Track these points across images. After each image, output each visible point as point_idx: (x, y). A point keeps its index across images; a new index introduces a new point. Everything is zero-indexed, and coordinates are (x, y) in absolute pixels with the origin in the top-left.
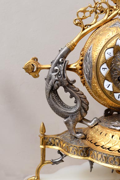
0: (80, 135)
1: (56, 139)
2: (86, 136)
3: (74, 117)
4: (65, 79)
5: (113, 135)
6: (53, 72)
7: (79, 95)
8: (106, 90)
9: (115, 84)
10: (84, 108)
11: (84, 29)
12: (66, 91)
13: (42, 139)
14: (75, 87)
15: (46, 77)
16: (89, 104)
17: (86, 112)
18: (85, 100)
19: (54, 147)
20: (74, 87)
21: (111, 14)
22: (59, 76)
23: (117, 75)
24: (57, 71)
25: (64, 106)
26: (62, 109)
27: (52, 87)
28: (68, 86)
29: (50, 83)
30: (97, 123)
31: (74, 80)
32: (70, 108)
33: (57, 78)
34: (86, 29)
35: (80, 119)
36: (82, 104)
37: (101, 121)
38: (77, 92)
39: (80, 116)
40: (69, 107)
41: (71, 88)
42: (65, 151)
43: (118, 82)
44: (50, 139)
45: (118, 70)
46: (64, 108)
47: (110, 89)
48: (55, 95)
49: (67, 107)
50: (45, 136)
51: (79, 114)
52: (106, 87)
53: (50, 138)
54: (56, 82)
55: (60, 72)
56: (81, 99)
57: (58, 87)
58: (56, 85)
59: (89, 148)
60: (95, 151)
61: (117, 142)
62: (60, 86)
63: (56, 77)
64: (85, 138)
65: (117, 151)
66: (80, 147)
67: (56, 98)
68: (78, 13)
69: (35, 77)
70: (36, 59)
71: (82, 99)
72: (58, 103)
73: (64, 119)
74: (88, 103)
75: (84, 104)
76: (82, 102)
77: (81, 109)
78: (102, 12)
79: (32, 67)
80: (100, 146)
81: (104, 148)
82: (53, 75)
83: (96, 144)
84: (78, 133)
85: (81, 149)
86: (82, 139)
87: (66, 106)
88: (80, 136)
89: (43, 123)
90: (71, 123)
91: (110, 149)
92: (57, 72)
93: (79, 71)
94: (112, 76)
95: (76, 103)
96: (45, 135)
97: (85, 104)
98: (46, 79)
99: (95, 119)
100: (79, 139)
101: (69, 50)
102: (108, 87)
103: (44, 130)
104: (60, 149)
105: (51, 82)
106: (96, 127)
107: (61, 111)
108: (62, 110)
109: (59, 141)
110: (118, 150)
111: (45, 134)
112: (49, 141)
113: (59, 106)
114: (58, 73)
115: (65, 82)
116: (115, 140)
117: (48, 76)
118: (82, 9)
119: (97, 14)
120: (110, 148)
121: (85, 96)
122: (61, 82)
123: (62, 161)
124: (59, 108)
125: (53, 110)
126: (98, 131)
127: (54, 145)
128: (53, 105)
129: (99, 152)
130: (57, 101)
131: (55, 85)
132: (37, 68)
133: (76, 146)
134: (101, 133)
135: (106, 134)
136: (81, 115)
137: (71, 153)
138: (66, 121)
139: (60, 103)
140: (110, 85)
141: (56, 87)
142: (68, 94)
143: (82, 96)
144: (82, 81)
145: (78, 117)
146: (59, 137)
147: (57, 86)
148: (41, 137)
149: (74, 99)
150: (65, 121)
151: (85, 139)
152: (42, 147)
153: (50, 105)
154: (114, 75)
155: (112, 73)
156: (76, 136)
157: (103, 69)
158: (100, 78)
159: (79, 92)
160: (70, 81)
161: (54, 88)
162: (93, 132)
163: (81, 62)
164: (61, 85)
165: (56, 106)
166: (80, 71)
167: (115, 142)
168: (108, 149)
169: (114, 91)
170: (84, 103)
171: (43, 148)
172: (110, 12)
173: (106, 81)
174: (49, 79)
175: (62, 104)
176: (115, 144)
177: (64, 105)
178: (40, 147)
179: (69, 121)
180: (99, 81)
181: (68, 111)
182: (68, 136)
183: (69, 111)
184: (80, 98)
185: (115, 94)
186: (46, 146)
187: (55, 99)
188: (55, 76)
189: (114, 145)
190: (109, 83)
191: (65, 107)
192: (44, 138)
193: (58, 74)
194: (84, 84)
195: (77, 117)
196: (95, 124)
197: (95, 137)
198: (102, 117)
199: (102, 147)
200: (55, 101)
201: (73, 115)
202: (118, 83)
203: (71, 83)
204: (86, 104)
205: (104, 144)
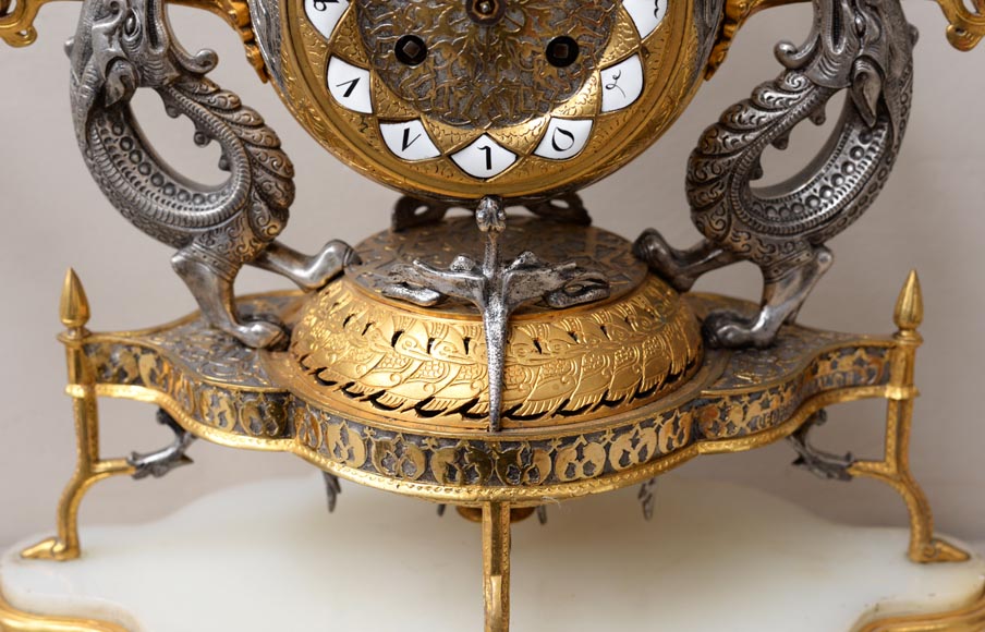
0: (257, 327)
1: (145, 350)
2: (287, 331)
3: (221, 239)
4: (160, 50)
5: (398, 328)
6: (99, 17)
7: (236, 129)
8: (338, 110)
9: (382, 75)
10: (266, 198)
12: (174, 109)
13: (77, 353)
14: (218, 91)
15: (68, 43)
16: (292, 174)
17: (281, 214)
18: (272, 153)
19: (135, 392)
20: (211, 89)
22: (129, 34)
23: (390, 32)
24: (116, 13)
25: (170, 185)
26: (158, 204)
27: (101, 93)
28: (177, 84)
29: (85, 74)
30: (338, 267)
31: (208, 56)
32: (196, 195)
33: (115, 49)
35: (248, 250)
36: (253, 175)
37: (362, 256)
38: (228, 116)
39: (248, 236)
40: (191, 193)
41: (193, 95)
42: (183, 409)
43: (398, 67)
44: (114, 351)
45: (395, 7)
46: (167, 199)
47: (360, 102)
48: (118, 130)
49: (182, 191)
50: (90, 340)
51: (245, 222)
52: (337, 93)
53: (114, 345)
54: (116, 65)
55: (131, 14)
56: (248, 153)
57: (130, 91)
58: (114, 85)
59: (287, 394)
60: (312, 408)
61: (416, 364)
62: (137, 85)
63: (110, 41)
64: (283, 342)
65: (413, 411)
66: (246, 388)
67: (126, 145)
69: (16, 40)
71: (251, 149)
72: (136, 173)
73: (175, 251)
74: (290, 168)
75: (262, 176)
76: (253, 163)
77: (249, 200)
80: (336, 387)
81: (353, 395)
82: (98, 30)
83: (321, 375)
84: (247, 319)
85: (250, 399)
86: (269, 349)
87: (179, 187)
88: (257, 333)
89: (74, 276)
90: (206, 270)
91: (378, 400)
92: (118, 18)
93: (231, 8)
94: (365, 38)
95: (227, 168)
96: (90, 334)
97: (271, 173)
98: (69, 50)
99: (331, 249)
100: (254, 349)
102: (347, 94)
103: (78, 306)
104: (166, 400)
105: (90, 67)
106: (335, 288)
107: (151, 213)
108: (154, 206)
109: (159, 360)
110: (416, 402)
111: (90, 326)
112: (111, 360)
113: (142, 189)
114: (123, 22)
115: (158, 64)
116: (407, 353)
117: (77, 38)
120: (382, 393)
121: (272, 135)
122: (141, 69)
123: (181, 458)
124: (140, 198)
125: (117, 207)
126: (337, 308)
127: (137, 381)
128: (111, 184)
129: (329, 415)
130: (128, 164)
131: (110, 82)
133: (225, 386)
134: (347, 320)
135: (368, 325)
136: (255, 230)
137: (207, 419)
138: (184, 263)
139: (144, 170)
140: (355, 82)
141: (118, 93)
142: (185, 125)
143: (256, 133)
144: (250, 60)
145: (238, 242)
146: (157, 342)
147: (121, 89)
148: (68, 345)
149: (214, 148)
150: (175, 260)
151: (285, 349)
152: (78, 391)
153: (97, 181)
154: (379, 32)
155: (366, 21)
156: (239, 336)
157: (320, 5)
158: (307, 47)
159: (235, 116)
160: (187, 60)
161: (111, 99)
162: (316, 314)
164: (143, 83)
165: (126, 186)
166: (237, 8)
167: (405, 368)
168: (373, 398)
169: (380, 115)
170: (264, 168)
171: (80, 400)
173: (337, 66)
174: (82, 50)
175: (157, 175)
176: (405, 375)
177: (167, 179)
178: (68, 390)
179: (195, 260)
180: (303, 63)
181: (187, 213)
182: (203, 338)
184: (244, 142)
185: (386, 129)
186: (100, 389)
187: (118, 151)
188: (106, 38)
189: (397, 378)
190: (354, 73)
191: (173, 194)
192: (86, 348)
193: (121, 26)
194: (264, 74)
195: (232, 239)
196: (329, 275)
197: (319, 340)
198: (383, 233)
199: (344, 389)
200: (120, 163)
201: (210, 233)
202: (397, 71)
203: (193, 68)
204: (275, 175)
205: (353, 373)
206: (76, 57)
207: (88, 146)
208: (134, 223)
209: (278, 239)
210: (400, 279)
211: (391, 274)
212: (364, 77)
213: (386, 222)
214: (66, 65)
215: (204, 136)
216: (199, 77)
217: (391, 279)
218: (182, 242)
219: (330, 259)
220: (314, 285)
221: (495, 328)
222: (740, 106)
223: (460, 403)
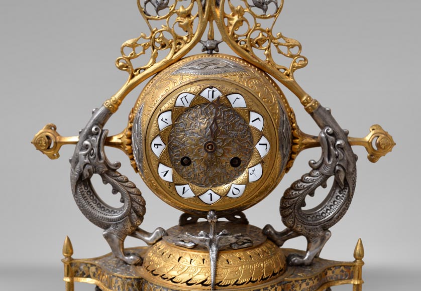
0: (132, 257)
1: (92, 265)
2: (142, 259)
3: (120, 226)
4: (102, 161)
5: (181, 256)
6: (81, 150)
7: (127, 188)
8: (162, 181)
9: (176, 170)
10: (136, 212)
11: (133, 76)
12: (105, 181)
13: (68, 266)
14: (121, 175)
15: (70, 158)
16: (145, 204)
17: (141, 218)
18: (138, 197)
19: (88, 280)
20: (119, 175)
21: (179, 50)
22: (91, 156)
23: (179, 155)
24: (87, 149)
25: (103, 207)
26: (99, 214)
27: (81, 175)
28: (107, 173)
29: (76, 169)
30: (160, 236)
31: (118, 163)
32: (112, 211)
33: (87, 161)
34: (137, 75)
35: (129, 230)
36: (132, 204)
37: (169, 233)
38: (124, 184)
39: (129, 225)
40: (110, 210)
41: (112, 177)
42: (105, 285)
43: (181, 167)
44: (81, 265)
45: (181, 147)
46: (102, 212)
47: (169, 178)
48: (86, 188)
49: (107, 209)
50: (73, 261)
51: (129, 220)
52: (161, 175)
53: (81, 263)
54: (87, 166)
55: (92, 149)
56: (130, 196)
57: (91, 175)
58: (86, 173)
59: (142, 279)
60: (151, 283)
61: (186, 268)
62: (94, 173)
63: (85, 158)
64: (140, 263)
65: (185, 284)
66: (128, 277)
67: (89, 193)
68: (122, 48)
69: (52, 157)
70: (53, 128)
71: (131, 195)
72: (92, 203)
73: (103, 230)
74: (144, 202)
75: (135, 204)
76: (132, 200)
77: (130, 213)
78: (163, 46)
79: (47, 140)
80: (159, 276)
81: (164, 279)
82: (81, 154)
83: (154, 272)
84: (128, 255)
85: (129, 281)
86: (136, 265)
87: (106, 208)
88: (131, 259)
89: (69, 239)
90: (115, 236)
91: (173, 280)
92: (88, 150)
93: (126, 148)
94: (171, 157)
95: (123, 201)
96: (73, 259)
97: (138, 203)
98: (70, 161)
99: (158, 230)
100: (130, 265)
101: (109, 113)
102: (165, 176)
103: (69, 249)
104: (98, 283)
105: (78, 166)
106: (159, 243)
107: (97, 216)
108: (98, 214)
109: (97, 269)
110: (186, 280)
111: (73, 257)
112: (80, 269)
113: (94, 208)
114: (90, 152)
115: (101, 166)
116: (183, 264)
117: (73, 157)
118: (129, 42)
119: (155, 50)
120: (174, 277)
121: (139, 191)
122: (95, 167)
124: (93, 211)
125: (84, 215)
126: (160, 250)
127: (89, 276)
128: (83, 206)
129: (156, 285)
130: (89, 200)
131: (84, 171)
132: (56, 143)
133: (120, 276)
134: (163, 254)
135: (170, 255)
136: (132, 223)
137: (114, 288)
138: (107, 234)
139: (95, 202)
140: (167, 172)
141: (87, 175)
142: (109, 187)
143: (133, 190)
144: (132, 165)
145: (126, 227)
146: (96, 262)
147: (88, 174)
148: (64, 263)
149: (119, 195)
150: (104, 233)
151: (141, 265)
152: (68, 280)
153: (78, 205)
154: (175, 155)
155: (171, 152)
156: (125, 260)
157: (156, 146)
158: (152, 160)
159: (126, 184)
160: (111, 165)
161: (84, 177)
162: (152, 252)
163: (128, 133)
164: (96, 172)
165: (88, 207)
166: (128, 148)
167: (183, 268)
168: (171, 279)
169: (175, 183)
170: (136, 202)
171: (68, 282)
172: (178, 46)
173: (161, 166)
174: (75, 161)
175: (99, 204)
176: (182, 271)
177: (102, 205)
178: (64, 279)
179: (111, 233)
180: (150, 165)
181: (109, 217)
182: (113, 261)
183: (111, 217)
184: (129, 193)
185: (177, 187)
186: (75, 279)
187: (86, 195)
188: (83, 157)
189: (180, 273)
190: (167, 169)
191: (104, 210)
192: (71, 264)
193: (89, 154)
194: (136, 170)
195: (124, 226)
196: (157, 239)
197: (153, 261)
198: (176, 226)
199: (161, 277)
200: (86, 199)
201: (117, 224)
202: (181, 168)
203: (113, 167)
204: (139, 204)
205: (165, 271)
206: (73, 163)
207: (75, 193)
208: (90, 220)
209: (140, 227)
210: (181, 239)
211: (178, 238)
212: (170, 170)
213: (177, 223)
214: (69, 166)
215: (115, 191)
216: (114, 170)
217: (178, 239)
218: (106, 227)
219: (157, 234)
220: (151, 243)
221: (213, 255)
222: (298, 182)
223: (201, 281)
